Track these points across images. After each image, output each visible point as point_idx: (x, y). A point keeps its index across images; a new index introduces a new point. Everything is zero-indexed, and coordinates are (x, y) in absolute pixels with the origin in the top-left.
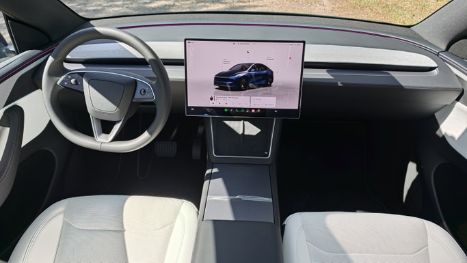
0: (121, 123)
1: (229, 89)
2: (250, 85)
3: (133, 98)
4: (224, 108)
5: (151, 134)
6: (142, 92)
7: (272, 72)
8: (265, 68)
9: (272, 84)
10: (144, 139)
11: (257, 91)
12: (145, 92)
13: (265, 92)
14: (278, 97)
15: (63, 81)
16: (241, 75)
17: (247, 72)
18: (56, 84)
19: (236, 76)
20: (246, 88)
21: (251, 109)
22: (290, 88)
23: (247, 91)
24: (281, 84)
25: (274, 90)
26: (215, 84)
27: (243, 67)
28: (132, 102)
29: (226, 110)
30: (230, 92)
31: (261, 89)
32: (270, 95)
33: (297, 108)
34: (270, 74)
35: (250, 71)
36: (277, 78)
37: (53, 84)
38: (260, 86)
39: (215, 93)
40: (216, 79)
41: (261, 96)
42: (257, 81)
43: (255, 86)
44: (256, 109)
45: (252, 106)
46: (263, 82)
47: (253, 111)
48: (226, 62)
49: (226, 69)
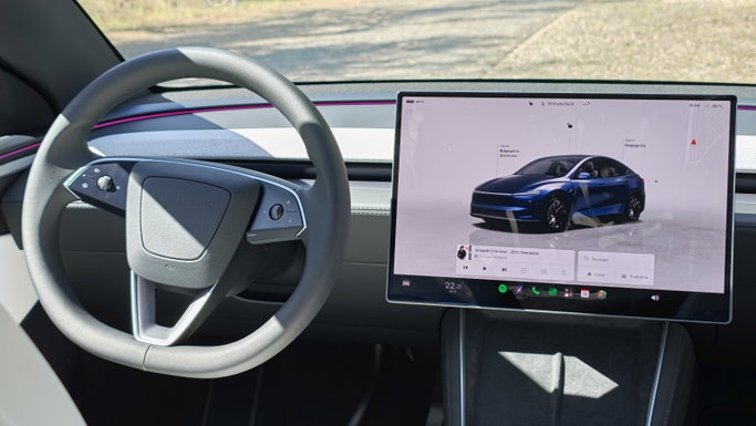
0: (208, 295)
1: (515, 227)
2: (577, 217)
3: (248, 228)
4: (499, 283)
5: (284, 323)
6: (274, 212)
7: (640, 182)
8: (621, 169)
9: (642, 216)
10: (265, 339)
11: (598, 236)
12: (281, 211)
13: (622, 237)
14: (660, 254)
15: (80, 180)
16: (549, 188)
17: (566, 179)
18: (60, 186)
19: (536, 191)
20: (564, 224)
21: (577, 289)
22: (698, 229)
23: (566, 234)
24: (668, 216)
25: (645, 232)
26: (475, 211)
27: (556, 167)
28: (244, 242)
29: (503, 289)
30: (516, 237)
31: (609, 228)
32: (636, 246)
33: (721, 290)
34: (635, 186)
35: (575, 176)
36: (656, 198)
37: (54, 185)
38: (604, 220)
39: (474, 239)
40: (477, 198)
41: (610, 249)
42: (594, 206)
43: (590, 221)
44: (593, 289)
45: (583, 280)
46: (615, 209)
47: (585, 294)
48: (506, 152)
49: (507, 170)
